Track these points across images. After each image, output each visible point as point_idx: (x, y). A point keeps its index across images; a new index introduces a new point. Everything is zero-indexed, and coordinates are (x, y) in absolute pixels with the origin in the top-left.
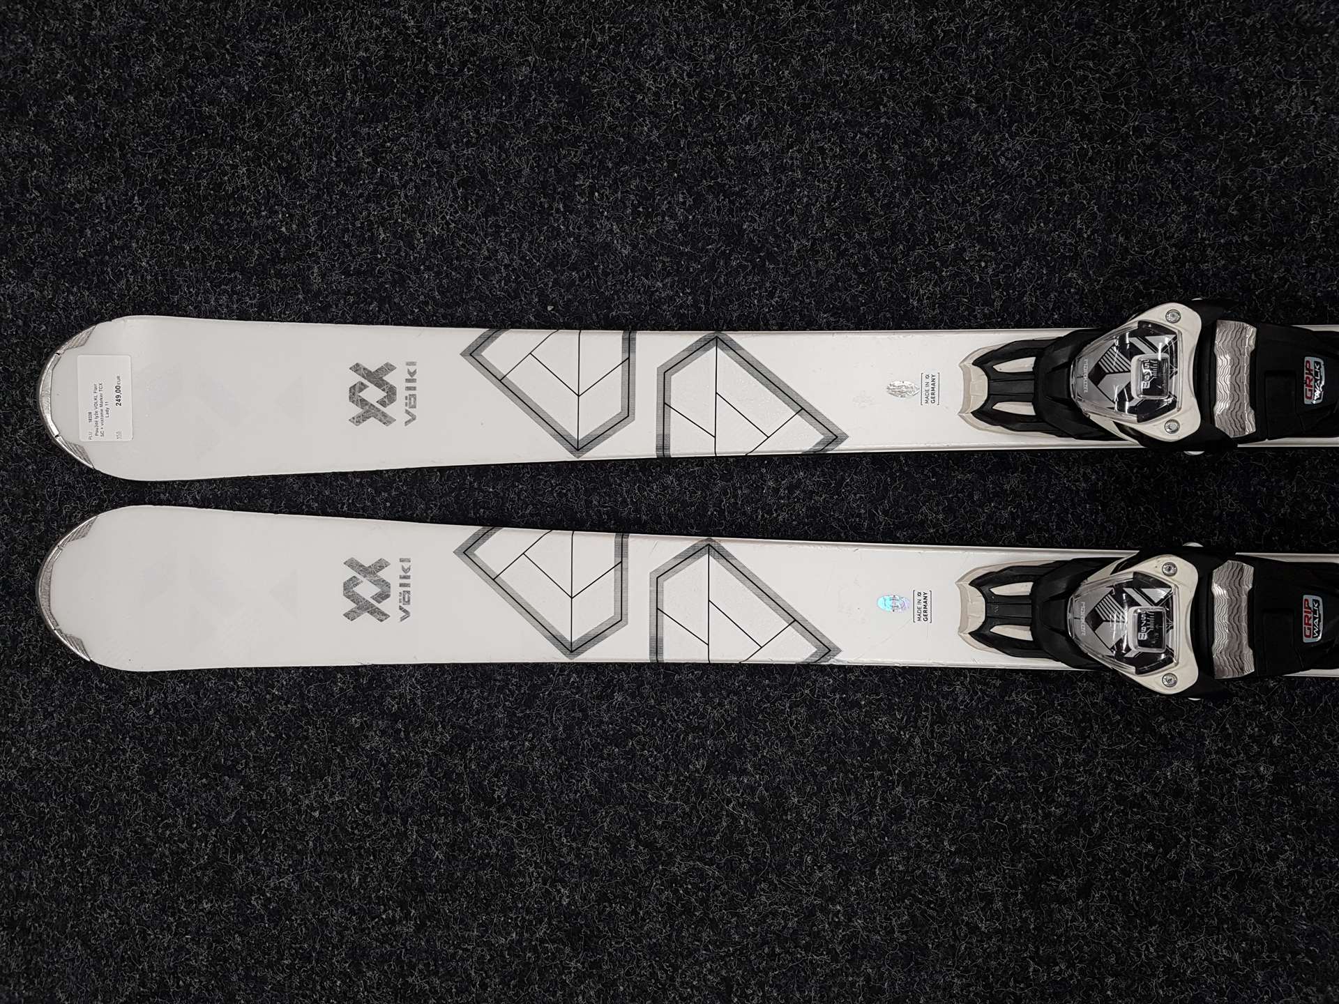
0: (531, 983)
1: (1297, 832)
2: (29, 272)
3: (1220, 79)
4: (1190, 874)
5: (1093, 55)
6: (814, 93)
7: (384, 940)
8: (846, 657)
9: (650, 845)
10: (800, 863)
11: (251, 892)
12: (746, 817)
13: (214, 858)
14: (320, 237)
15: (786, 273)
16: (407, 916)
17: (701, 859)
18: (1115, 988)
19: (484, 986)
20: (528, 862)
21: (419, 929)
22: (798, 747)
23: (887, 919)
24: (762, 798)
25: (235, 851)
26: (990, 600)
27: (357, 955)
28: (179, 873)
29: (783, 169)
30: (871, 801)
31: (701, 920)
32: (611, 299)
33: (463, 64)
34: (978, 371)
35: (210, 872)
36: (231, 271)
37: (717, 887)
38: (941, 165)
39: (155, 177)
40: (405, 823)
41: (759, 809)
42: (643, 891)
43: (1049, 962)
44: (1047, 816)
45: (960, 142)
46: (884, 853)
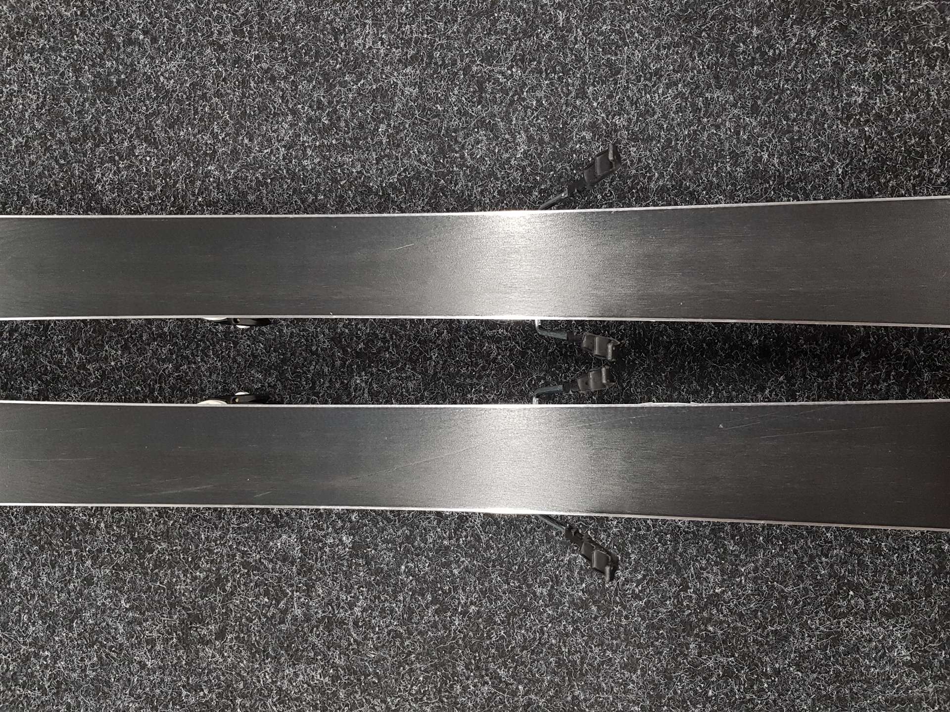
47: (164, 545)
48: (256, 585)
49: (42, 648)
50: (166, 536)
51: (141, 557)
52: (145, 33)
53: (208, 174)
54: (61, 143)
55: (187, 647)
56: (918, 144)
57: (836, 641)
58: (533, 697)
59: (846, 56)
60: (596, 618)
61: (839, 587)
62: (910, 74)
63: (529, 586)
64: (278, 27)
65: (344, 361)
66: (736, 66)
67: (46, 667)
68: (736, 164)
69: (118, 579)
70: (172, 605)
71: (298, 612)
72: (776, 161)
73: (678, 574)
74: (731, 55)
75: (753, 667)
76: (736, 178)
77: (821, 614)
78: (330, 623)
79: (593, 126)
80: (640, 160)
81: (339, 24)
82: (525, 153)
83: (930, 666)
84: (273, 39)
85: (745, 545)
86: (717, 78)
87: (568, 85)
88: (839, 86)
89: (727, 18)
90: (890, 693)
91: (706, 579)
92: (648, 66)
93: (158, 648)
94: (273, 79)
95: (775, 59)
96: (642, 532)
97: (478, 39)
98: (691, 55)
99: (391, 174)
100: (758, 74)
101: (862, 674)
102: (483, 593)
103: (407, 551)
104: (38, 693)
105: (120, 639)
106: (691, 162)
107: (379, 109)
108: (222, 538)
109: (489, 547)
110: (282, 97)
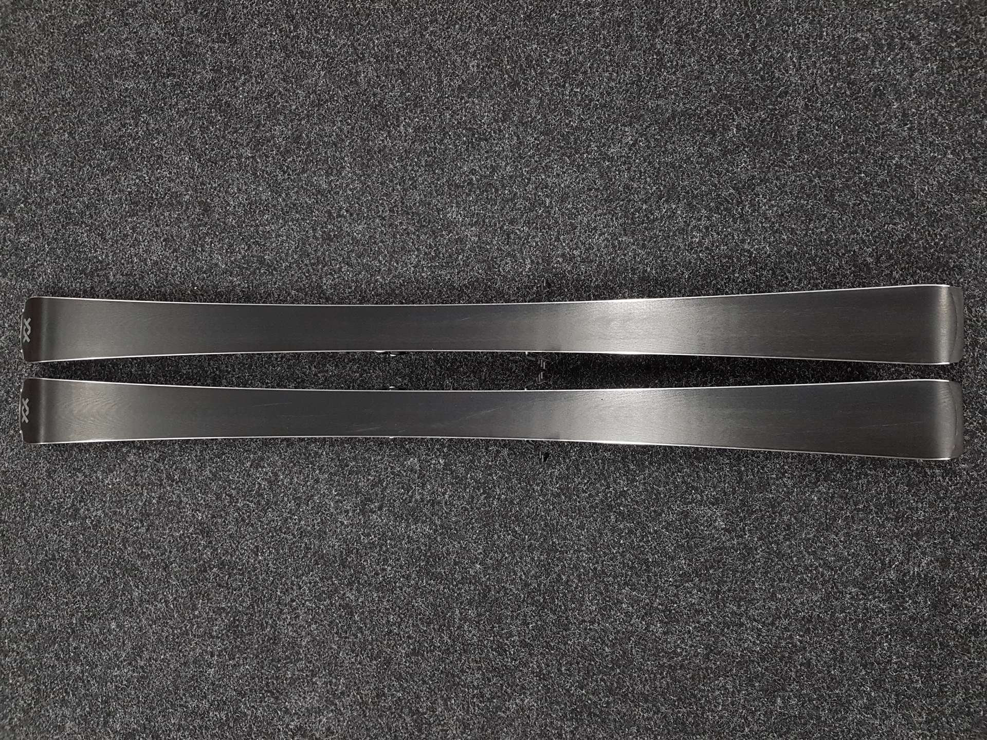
47: (354, 463)
48: (398, 484)
49: (294, 514)
50: (355, 459)
51: (343, 469)
52: (347, 211)
53: (377, 281)
54: (306, 265)
55: (364, 515)
56: (727, 262)
57: (686, 517)
58: (533, 541)
59: (691, 218)
60: (564, 502)
61: (687, 488)
62: (724, 226)
63: (531, 486)
64: (411, 208)
65: (441, 372)
66: (634, 224)
67: (296, 524)
68: (634, 274)
69: (331, 480)
70: (357, 493)
71: (418, 497)
72: (654, 272)
73: (605, 479)
74: (632, 219)
75: (643, 529)
76: (633, 281)
77: (678, 502)
78: (433, 503)
79: (563, 255)
80: (586, 272)
81: (440, 206)
82: (530, 268)
83: (735, 530)
84: (408, 214)
85: (639, 466)
86: (625, 230)
87: (550, 235)
88: (687, 233)
89: (630, 200)
90: (715, 544)
91: (619, 483)
92: (590, 225)
93: (350, 515)
94: (408, 234)
95: (654, 221)
96: (587, 459)
97: (507, 213)
98: (612, 219)
99: (465, 279)
100: (645, 228)
101: (700, 534)
102: (508, 489)
103: (471, 467)
104: (291, 537)
105: (332, 510)
106: (611, 273)
107: (459, 248)
108: (381, 460)
109: (511, 466)
110: (413, 243)
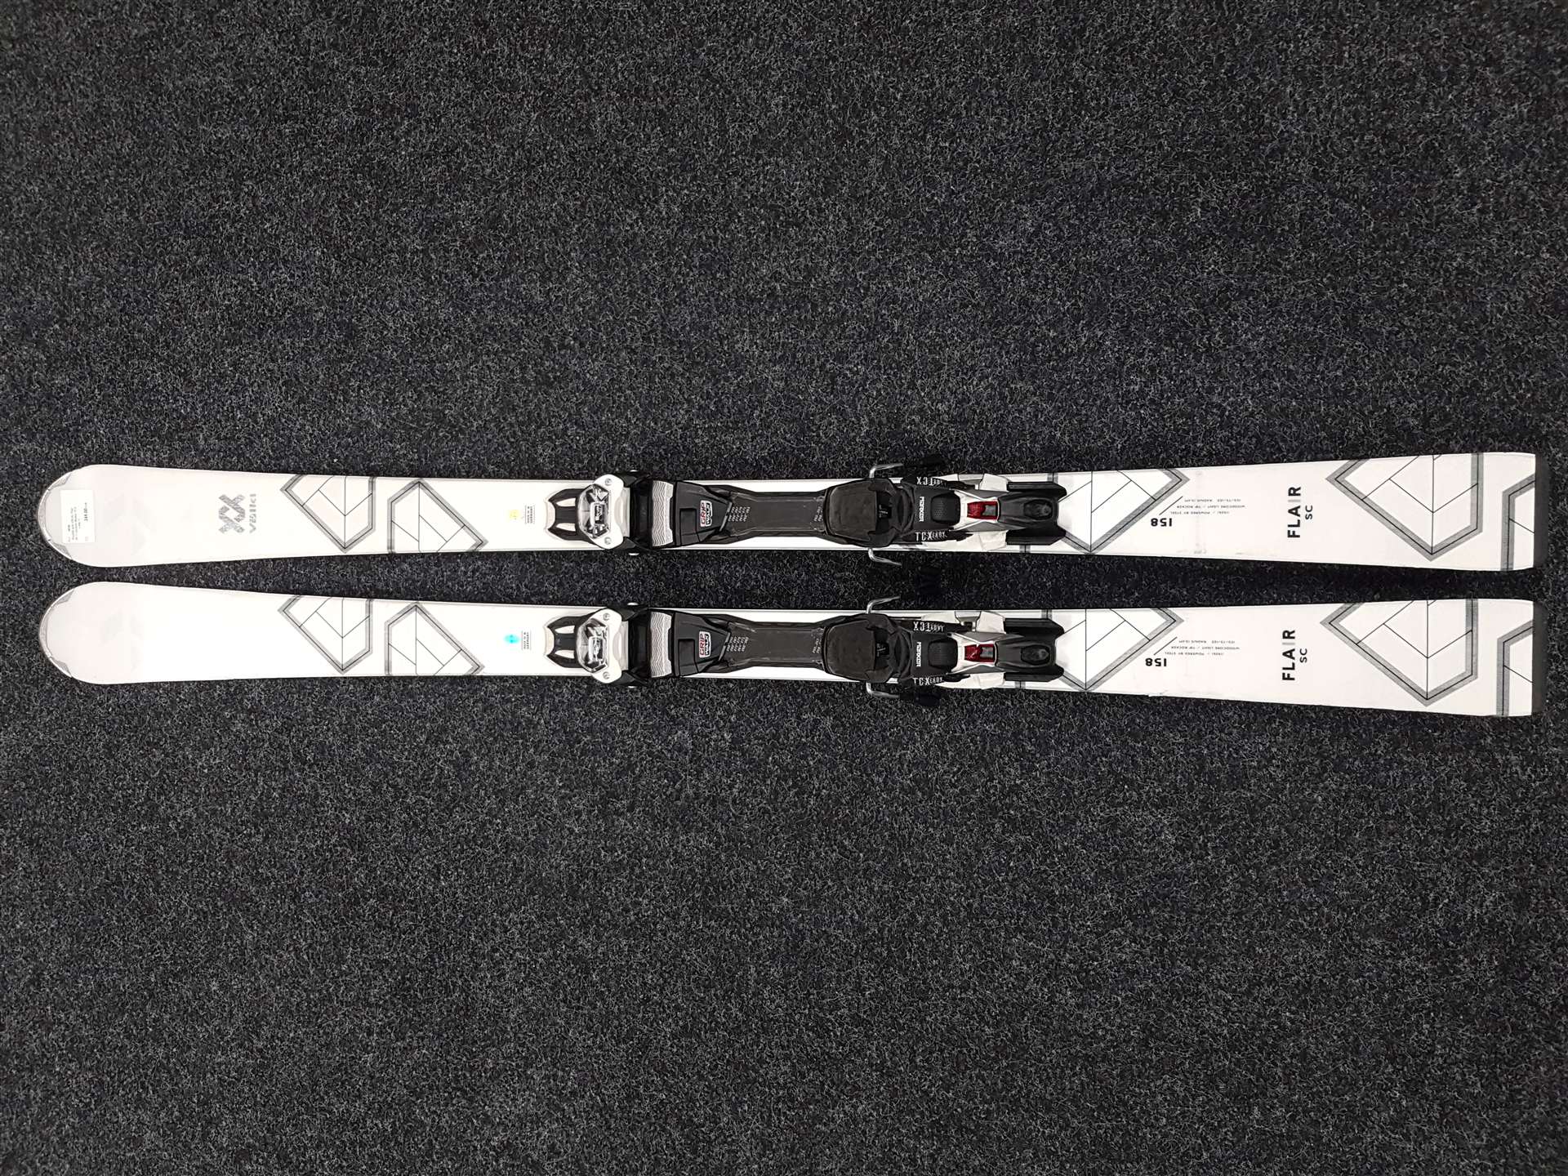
0: (328, 871)
1: (744, 772)
2: (34, 435)
3: (706, 328)
4: (687, 797)
5: (636, 313)
6: (484, 332)
7: (246, 846)
8: (488, 671)
9: (394, 787)
10: (477, 795)
11: (169, 819)
12: (448, 769)
13: (148, 799)
14: (204, 416)
15: (470, 441)
16: (258, 832)
17: (423, 794)
18: (647, 865)
19: (302, 873)
20: (326, 798)
21: (266, 839)
22: (478, 727)
23: (525, 826)
24: (457, 758)
25: (159, 794)
26: (557, 636)
27: (230, 856)
28: (127, 808)
29: (468, 377)
30: (517, 757)
31: (423, 831)
32: (370, 454)
33: (285, 310)
34: (550, 504)
35: (145, 808)
36: (153, 436)
37: (432, 811)
38: (555, 378)
39: (107, 378)
40: (256, 775)
41: (456, 765)
42: (390, 815)
43: (612, 850)
44: (611, 764)
45: (565, 364)
46: (523, 788)
